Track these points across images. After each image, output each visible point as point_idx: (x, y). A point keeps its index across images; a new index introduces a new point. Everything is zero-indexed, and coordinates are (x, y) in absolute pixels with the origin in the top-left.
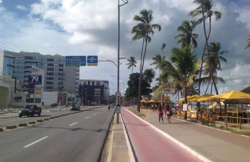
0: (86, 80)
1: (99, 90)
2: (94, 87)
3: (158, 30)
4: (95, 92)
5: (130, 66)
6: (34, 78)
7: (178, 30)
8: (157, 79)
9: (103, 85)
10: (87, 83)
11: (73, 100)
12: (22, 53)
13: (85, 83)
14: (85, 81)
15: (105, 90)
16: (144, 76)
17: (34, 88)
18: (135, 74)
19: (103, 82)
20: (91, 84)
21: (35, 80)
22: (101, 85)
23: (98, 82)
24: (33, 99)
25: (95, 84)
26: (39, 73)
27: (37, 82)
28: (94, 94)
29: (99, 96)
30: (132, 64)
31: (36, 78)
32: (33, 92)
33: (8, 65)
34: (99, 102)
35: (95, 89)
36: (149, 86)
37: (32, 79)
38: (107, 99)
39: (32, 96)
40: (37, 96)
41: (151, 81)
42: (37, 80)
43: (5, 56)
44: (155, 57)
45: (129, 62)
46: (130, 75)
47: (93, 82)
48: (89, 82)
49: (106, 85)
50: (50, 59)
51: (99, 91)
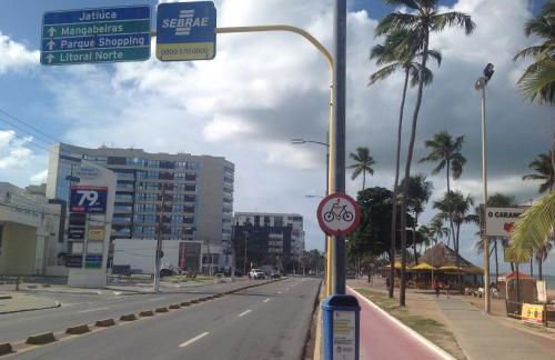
0: (251, 214)
1: (281, 236)
2: (267, 230)
3: (463, 30)
4: (270, 243)
5: (359, 172)
6: (86, 195)
7: (528, 32)
8: (437, 205)
9: (290, 227)
10: (252, 221)
11: (216, 262)
12: (104, 149)
13: (248, 220)
14: (248, 216)
15: (293, 237)
16: (400, 195)
17: (84, 224)
18: (371, 189)
19: (289, 218)
20: (262, 224)
21: (87, 202)
22: (285, 224)
23: (279, 219)
24: (80, 257)
25: (272, 224)
26: (99, 183)
27: (93, 206)
28: (268, 247)
29: (277, 250)
30: (365, 168)
31: (92, 196)
32: (82, 236)
33: (68, 178)
34: (280, 266)
35: (272, 236)
36: (412, 222)
37: (79, 200)
38: (299, 259)
39: (77, 248)
40: (94, 248)
41: (419, 210)
42: (94, 201)
43: (61, 157)
44: (432, 140)
45: (356, 162)
46: (359, 193)
47: (267, 219)
48: (257, 218)
49: (296, 225)
50: (167, 163)
51: (278, 240)
